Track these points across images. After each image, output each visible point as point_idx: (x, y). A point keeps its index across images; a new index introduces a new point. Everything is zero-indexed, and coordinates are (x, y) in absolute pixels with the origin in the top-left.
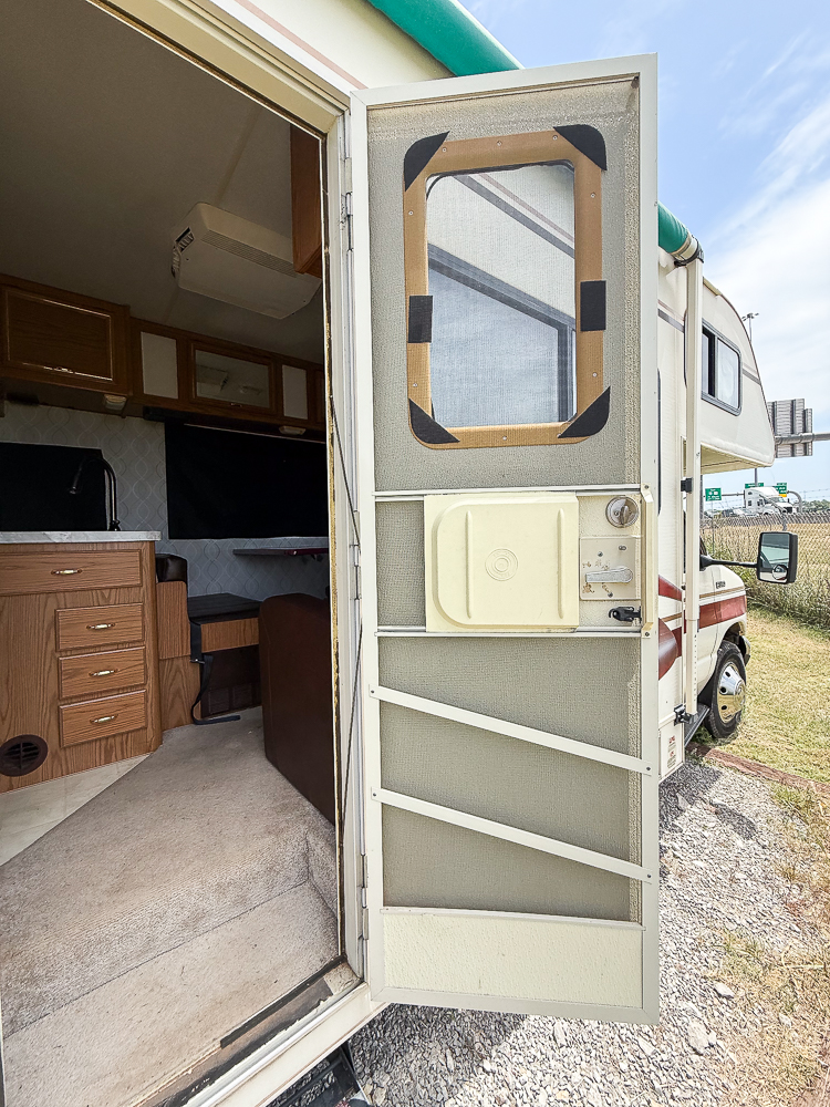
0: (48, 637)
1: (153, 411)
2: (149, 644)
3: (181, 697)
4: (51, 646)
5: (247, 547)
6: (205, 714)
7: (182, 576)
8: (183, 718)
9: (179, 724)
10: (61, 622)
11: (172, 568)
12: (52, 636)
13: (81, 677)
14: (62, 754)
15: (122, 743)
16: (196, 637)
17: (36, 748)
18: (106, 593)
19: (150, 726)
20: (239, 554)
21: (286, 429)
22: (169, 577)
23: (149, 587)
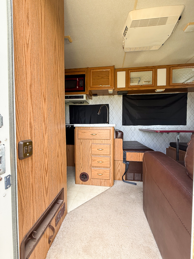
0: (90, 150)
1: (119, 92)
2: (112, 156)
3: (120, 172)
4: (90, 152)
5: (143, 128)
6: (126, 179)
7: (122, 137)
8: (120, 178)
9: (119, 180)
10: (92, 147)
11: (119, 134)
12: (91, 150)
13: (96, 162)
14: (91, 179)
15: (104, 182)
16: (125, 155)
17: (86, 176)
18: (102, 140)
19: (111, 179)
20: (140, 130)
21: (158, 90)
22: (118, 137)
23: (112, 140)
